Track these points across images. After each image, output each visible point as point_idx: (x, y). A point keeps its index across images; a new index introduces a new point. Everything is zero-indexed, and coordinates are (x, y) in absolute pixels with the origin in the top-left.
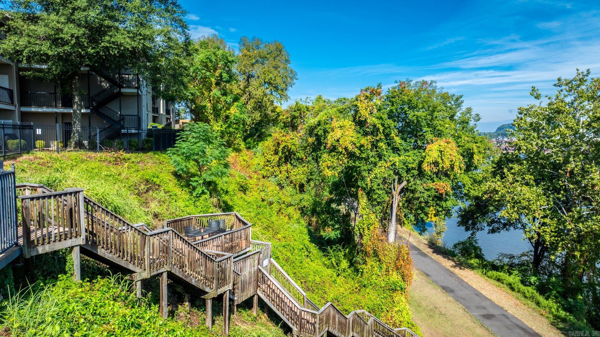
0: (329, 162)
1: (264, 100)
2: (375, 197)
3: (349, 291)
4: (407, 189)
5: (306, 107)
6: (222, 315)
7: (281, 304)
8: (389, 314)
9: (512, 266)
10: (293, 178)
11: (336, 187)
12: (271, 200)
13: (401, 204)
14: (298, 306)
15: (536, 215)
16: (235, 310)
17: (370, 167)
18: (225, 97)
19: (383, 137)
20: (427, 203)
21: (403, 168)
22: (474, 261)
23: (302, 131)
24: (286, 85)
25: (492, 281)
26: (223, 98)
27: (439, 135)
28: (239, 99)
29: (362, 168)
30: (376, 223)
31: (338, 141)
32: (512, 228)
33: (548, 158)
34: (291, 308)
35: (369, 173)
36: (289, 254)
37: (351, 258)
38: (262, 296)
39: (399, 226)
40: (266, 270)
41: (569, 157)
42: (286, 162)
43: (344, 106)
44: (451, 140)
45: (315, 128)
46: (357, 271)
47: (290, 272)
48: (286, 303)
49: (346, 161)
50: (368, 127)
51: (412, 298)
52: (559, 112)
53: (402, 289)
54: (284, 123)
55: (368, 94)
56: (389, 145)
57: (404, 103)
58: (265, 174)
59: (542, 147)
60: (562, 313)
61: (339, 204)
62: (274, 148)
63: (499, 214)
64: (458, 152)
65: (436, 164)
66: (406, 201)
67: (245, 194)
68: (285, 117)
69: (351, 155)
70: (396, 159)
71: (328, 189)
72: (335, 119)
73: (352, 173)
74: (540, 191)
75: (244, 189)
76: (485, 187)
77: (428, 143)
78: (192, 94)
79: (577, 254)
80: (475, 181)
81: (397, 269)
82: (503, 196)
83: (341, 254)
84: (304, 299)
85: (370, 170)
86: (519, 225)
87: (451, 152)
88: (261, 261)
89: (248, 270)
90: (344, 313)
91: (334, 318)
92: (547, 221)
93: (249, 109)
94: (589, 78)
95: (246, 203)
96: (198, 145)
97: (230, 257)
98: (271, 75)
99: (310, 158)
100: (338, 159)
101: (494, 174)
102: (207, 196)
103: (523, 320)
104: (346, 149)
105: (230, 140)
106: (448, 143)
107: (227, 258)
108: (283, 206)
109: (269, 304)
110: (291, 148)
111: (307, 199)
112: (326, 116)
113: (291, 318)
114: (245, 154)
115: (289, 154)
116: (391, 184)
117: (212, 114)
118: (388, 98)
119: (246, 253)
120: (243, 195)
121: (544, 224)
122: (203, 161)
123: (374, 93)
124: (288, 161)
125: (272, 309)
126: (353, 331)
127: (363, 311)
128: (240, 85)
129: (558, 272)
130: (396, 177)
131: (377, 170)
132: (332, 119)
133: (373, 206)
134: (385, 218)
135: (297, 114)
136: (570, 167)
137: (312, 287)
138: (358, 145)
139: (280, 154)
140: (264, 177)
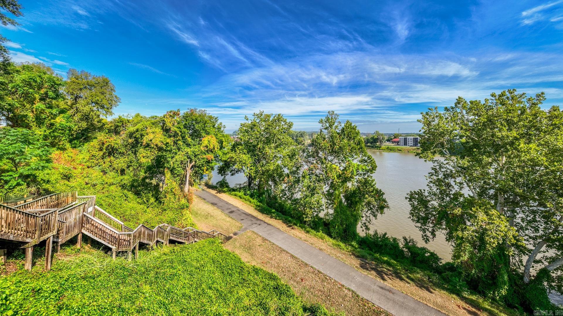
0: (144, 154)
1: (91, 114)
2: (176, 172)
3: (155, 215)
4: (195, 166)
5: (128, 120)
6: (44, 256)
7: (103, 234)
8: (180, 222)
9: (240, 188)
10: (116, 166)
11: (149, 169)
12: (94, 183)
13: (191, 174)
14: (116, 232)
15: (248, 166)
16: (59, 248)
17: (172, 155)
18: (50, 110)
19: (181, 138)
20: (202, 165)
21: (192, 155)
22: (225, 189)
23: (124, 135)
24: (111, 106)
25: (233, 196)
26: (48, 111)
27: (208, 133)
28: (66, 112)
29: (167, 156)
30: (176, 187)
31: (151, 140)
32: (239, 172)
33: (251, 143)
34: (111, 235)
35: (172, 159)
36: (111, 201)
37: (156, 196)
38: (86, 233)
39: (191, 187)
40: (91, 215)
41: (258, 143)
42: (109, 156)
43: (155, 121)
44: (213, 136)
45: (134, 133)
46: (160, 202)
47: (111, 212)
48: (107, 233)
49: (156, 152)
50: (171, 133)
51: (193, 210)
52: (255, 126)
53: (187, 207)
54: (108, 130)
55: (172, 114)
56: (184, 142)
57: (193, 120)
58: (90, 165)
59: (249, 139)
60: (259, 204)
61: (151, 179)
62: (99, 147)
63: (234, 167)
64: (216, 141)
65: (207, 147)
66: (195, 173)
67: (69, 181)
68: (109, 126)
69: (160, 149)
70: (188, 150)
71: (143, 171)
72: (149, 128)
73: (161, 160)
74: (249, 156)
75: (67, 177)
76: (228, 156)
77: (203, 138)
78: (9, 105)
79: (263, 179)
80: (224, 153)
81: (185, 197)
82: (236, 159)
83: (150, 195)
84: (122, 227)
85: (172, 158)
86: (242, 171)
87: (213, 141)
88: (85, 209)
89: (74, 217)
90: (151, 229)
91: (144, 233)
92: (252, 168)
93: (76, 119)
94: (263, 114)
95: (69, 188)
96: (14, 146)
97: (55, 212)
98: (98, 98)
99: (130, 152)
100: (151, 151)
101: (232, 150)
102: (24, 186)
103: (245, 210)
104: (156, 145)
105: (54, 142)
106: (212, 137)
107: (52, 213)
108: (106, 186)
109: (92, 237)
110: (114, 147)
111: (127, 179)
112: (142, 126)
113: (111, 242)
114: (70, 152)
115: (112, 150)
116: (185, 164)
117: (34, 122)
118: (183, 117)
119: (72, 206)
120: (66, 182)
121: (251, 169)
122: (20, 159)
123: (176, 114)
124: (111, 155)
125: (95, 240)
126: (157, 237)
127: (164, 224)
128: (67, 102)
129: (257, 187)
130: (189, 160)
131: (177, 157)
132: (147, 128)
133: (174, 177)
134: (182, 183)
135: (120, 124)
136: (259, 146)
137: (128, 218)
138: (165, 143)
139: (105, 151)
140: (88, 167)
